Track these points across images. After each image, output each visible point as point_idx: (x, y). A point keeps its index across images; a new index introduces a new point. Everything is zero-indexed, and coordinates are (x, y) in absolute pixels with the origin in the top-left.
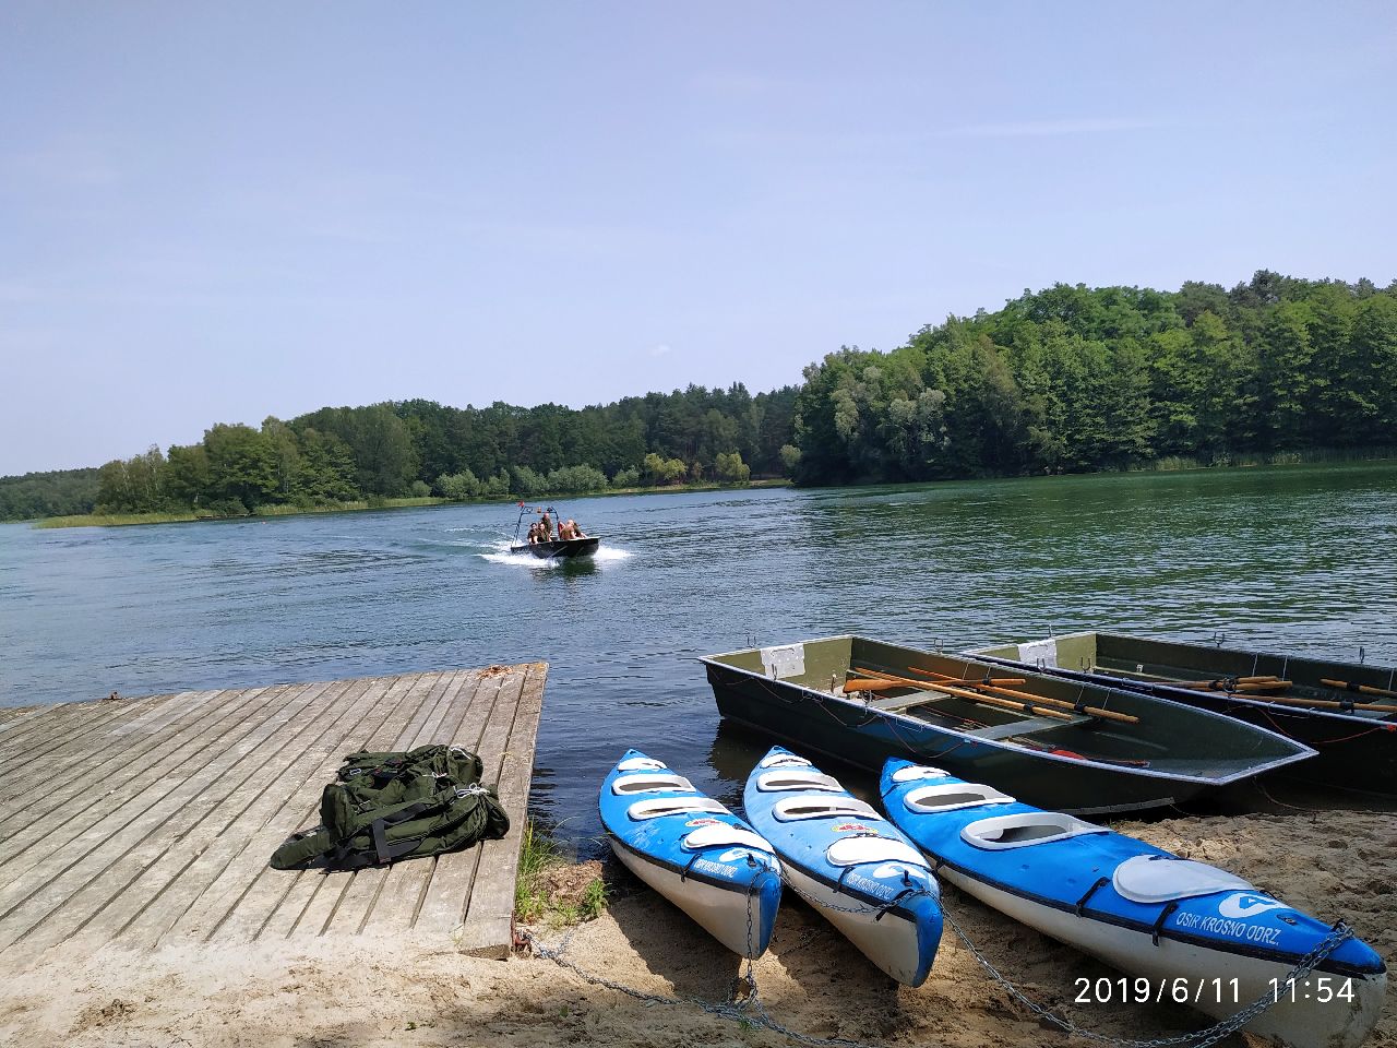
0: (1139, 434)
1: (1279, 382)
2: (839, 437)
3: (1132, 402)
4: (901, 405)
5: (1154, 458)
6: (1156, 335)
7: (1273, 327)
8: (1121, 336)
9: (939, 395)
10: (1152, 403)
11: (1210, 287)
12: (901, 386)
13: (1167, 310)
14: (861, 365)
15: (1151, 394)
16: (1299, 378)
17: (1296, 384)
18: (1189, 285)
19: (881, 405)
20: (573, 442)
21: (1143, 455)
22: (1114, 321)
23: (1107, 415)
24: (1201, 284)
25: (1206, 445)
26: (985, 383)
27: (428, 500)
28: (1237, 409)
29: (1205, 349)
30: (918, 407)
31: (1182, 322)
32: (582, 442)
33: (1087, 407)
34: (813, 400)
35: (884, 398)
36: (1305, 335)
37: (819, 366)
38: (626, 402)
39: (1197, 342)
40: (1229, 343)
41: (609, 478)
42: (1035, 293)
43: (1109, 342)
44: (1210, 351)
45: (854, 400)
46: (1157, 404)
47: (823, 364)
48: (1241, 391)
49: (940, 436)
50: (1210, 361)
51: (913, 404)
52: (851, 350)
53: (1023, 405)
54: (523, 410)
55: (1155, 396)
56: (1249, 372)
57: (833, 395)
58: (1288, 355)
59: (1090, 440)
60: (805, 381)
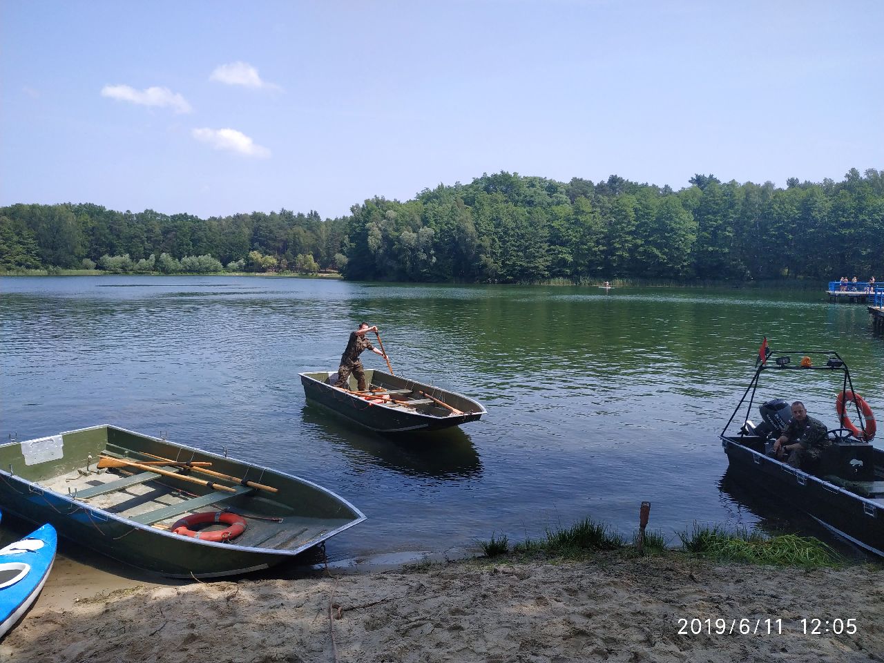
0: (541, 263)
1: (617, 240)
2: (370, 251)
3: (538, 245)
4: (408, 235)
5: (548, 278)
6: (554, 207)
7: (616, 208)
8: (536, 205)
9: (430, 231)
10: (549, 246)
11: (586, 182)
12: (408, 224)
13: (561, 193)
14: (385, 209)
15: (548, 241)
16: (628, 239)
17: (626, 241)
18: (575, 179)
19: (396, 234)
20: (200, 240)
21: (543, 276)
22: (532, 196)
23: (524, 251)
24: (581, 179)
25: (577, 272)
26: (457, 226)
27: (94, 272)
28: (595, 254)
29: (579, 217)
30: (418, 237)
31: (569, 201)
32: (205, 240)
33: (513, 245)
34: (356, 227)
35: (397, 230)
36: (633, 214)
37: (361, 206)
38: (238, 217)
39: (576, 214)
40: (592, 215)
41: (225, 265)
42: (489, 175)
43: (528, 208)
44: (582, 218)
45: (380, 229)
46: (552, 247)
47: (363, 206)
48: (597, 243)
49: (430, 256)
50: (582, 225)
51: (415, 235)
52: (380, 198)
53: (478, 242)
54: (165, 216)
55: (552, 243)
56: (602, 232)
57: (368, 225)
58: (623, 224)
59: (514, 264)
60: (352, 214)
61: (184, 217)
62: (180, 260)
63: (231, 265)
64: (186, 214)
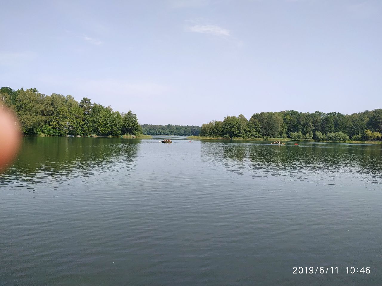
27: (286, 139)
32: (341, 124)
41: (350, 137)
54: (324, 114)
61: (334, 113)
62: (326, 135)
63: (354, 137)
64: (335, 112)
